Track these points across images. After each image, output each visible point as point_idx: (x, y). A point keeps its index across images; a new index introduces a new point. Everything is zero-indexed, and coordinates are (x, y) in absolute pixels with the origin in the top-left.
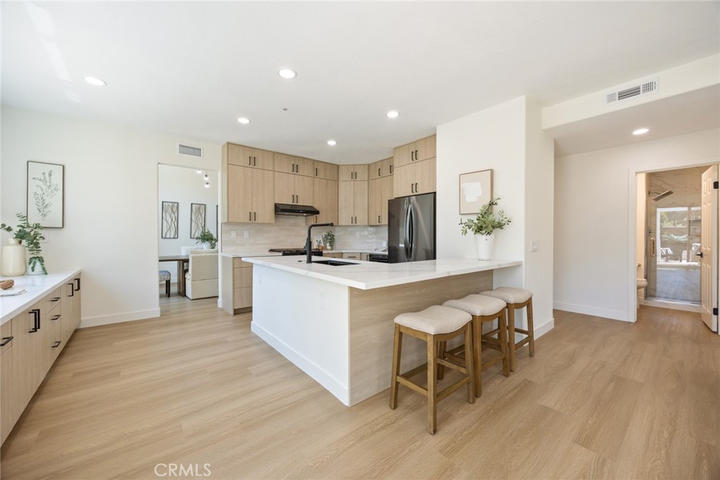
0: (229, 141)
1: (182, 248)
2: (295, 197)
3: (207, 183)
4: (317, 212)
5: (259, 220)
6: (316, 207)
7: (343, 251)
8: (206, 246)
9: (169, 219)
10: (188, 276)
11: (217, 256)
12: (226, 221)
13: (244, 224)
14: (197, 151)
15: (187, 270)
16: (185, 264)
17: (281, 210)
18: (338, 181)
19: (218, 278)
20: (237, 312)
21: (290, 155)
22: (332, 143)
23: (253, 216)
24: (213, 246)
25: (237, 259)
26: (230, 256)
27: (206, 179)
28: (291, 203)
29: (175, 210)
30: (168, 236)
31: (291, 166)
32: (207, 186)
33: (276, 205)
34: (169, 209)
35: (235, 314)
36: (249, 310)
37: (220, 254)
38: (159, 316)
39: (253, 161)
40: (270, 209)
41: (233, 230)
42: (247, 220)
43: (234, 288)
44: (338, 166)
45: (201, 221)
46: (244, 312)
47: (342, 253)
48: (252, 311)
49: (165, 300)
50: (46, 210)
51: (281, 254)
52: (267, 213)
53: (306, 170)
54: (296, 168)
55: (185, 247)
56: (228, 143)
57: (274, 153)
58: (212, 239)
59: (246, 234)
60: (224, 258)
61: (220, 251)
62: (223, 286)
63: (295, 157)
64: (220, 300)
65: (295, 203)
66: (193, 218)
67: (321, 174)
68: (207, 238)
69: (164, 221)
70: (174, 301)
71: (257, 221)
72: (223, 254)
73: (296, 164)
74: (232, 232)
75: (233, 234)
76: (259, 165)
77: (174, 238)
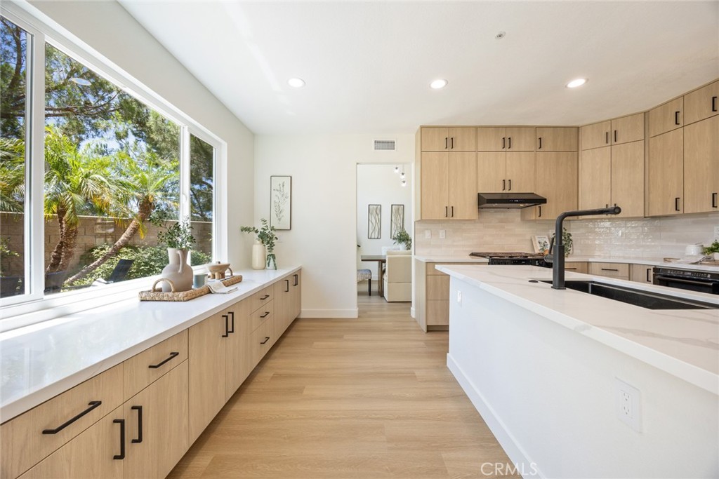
0: (423, 124)
1: (383, 248)
2: (507, 183)
3: (404, 182)
4: (544, 201)
5: (458, 216)
6: (540, 193)
7: (590, 260)
8: (402, 246)
9: (374, 221)
10: (386, 277)
11: (411, 258)
12: (419, 219)
13: (439, 221)
14: (390, 145)
15: (384, 272)
16: (383, 264)
17: (486, 202)
18: (578, 151)
19: (411, 282)
20: (430, 329)
21: (499, 127)
22: (577, 83)
23: (450, 212)
24: (409, 247)
25: (430, 264)
26: (423, 259)
27: (403, 177)
28: (501, 191)
29: (378, 212)
30: (373, 237)
31: (501, 141)
32: (404, 185)
33: (479, 195)
34: (375, 210)
35: (428, 331)
36: (444, 329)
37: (413, 257)
38: (357, 317)
39: (450, 143)
40: (473, 201)
41: (427, 229)
42: (443, 217)
43: (427, 300)
44: (578, 128)
45: (400, 221)
46: (439, 330)
47: (588, 262)
48: (448, 331)
49: (365, 299)
50: (281, 215)
51: (487, 260)
52: (467, 206)
53: (523, 142)
54: (507, 143)
55: (386, 247)
56: (422, 127)
57: (477, 128)
58: (408, 240)
59: (442, 233)
60: (417, 261)
61: (413, 253)
62: (417, 291)
63: (506, 127)
64: (413, 309)
65: (507, 191)
66: (393, 219)
67: (548, 145)
68: (403, 238)
69: (370, 223)
70: (375, 300)
71: (454, 218)
72: (416, 257)
73: (507, 137)
74: (426, 232)
75: (428, 234)
76: (458, 147)
77: (378, 238)
